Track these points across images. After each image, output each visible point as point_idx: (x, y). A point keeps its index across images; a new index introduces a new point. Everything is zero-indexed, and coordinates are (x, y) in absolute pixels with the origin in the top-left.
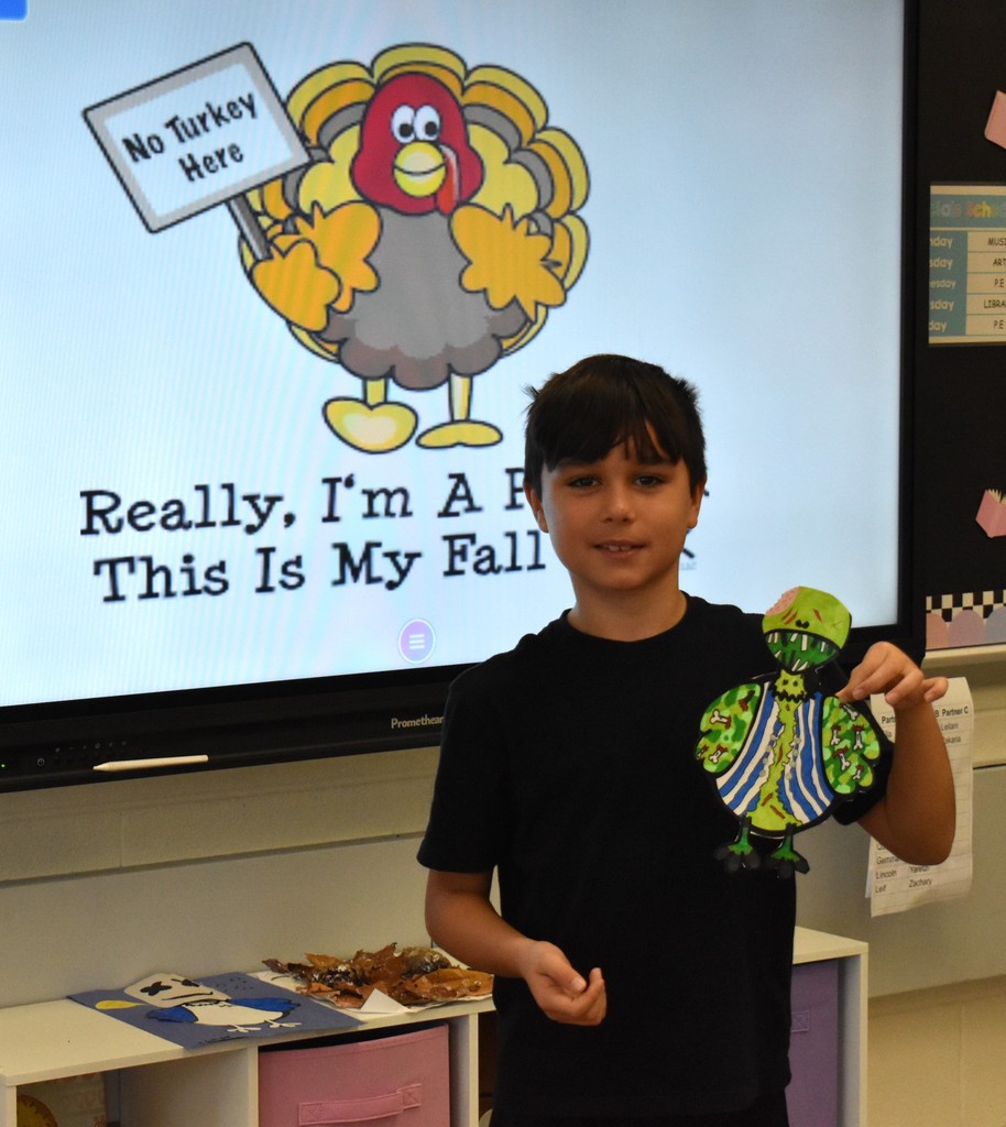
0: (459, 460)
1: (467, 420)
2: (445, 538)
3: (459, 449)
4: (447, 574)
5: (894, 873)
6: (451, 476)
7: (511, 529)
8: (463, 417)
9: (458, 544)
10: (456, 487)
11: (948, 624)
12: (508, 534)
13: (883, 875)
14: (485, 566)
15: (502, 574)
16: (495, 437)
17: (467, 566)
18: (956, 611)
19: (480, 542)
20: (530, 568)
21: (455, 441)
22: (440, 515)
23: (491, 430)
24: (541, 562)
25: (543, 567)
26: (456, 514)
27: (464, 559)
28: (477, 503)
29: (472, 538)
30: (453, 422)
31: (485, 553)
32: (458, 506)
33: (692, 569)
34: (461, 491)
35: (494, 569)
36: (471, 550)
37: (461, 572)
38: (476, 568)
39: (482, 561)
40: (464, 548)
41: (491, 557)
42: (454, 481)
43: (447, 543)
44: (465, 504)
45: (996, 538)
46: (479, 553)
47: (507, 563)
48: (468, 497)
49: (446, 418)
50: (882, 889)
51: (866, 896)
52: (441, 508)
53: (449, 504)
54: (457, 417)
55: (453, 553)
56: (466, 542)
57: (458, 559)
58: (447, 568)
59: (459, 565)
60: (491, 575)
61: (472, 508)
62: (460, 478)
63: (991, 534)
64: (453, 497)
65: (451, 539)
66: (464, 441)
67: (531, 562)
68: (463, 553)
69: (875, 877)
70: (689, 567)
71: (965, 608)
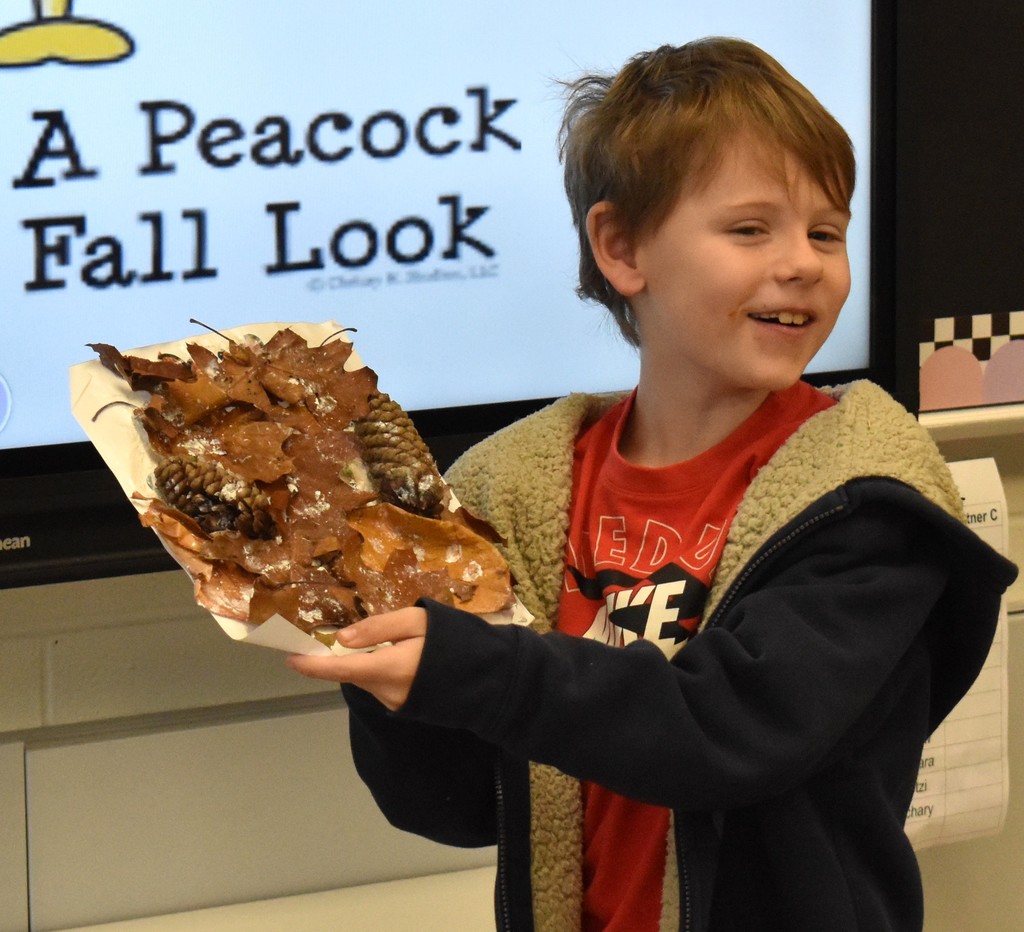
0: (52, 88)
1: (67, 18)
2: (28, 224)
3: (52, 69)
4: (31, 287)
6: (38, 116)
7: (151, 208)
8: (59, 13)
9: (52, 235)
10: (48, 135)
11: (984, 364)
12: (146, 217)
14: (104, 272)
15: (136, 287)
16: (121, 47)
17: (71, 273)
18: (998, 343)
19: (94, 231)
20: (188, 276)
21: (44, 54)
22: (18, 184)
23: (112, 36)
24: (210, 264)
25: (212, 273)
26: (48, 182)
27: (64, 260)
28: (87, 162)
29: (79, 224)
30: (39, 20)
31: (104, 251)
32: (50, 168)
33: (493, 275)
34: (57, 142)
35: (120, 278)
36: (78, 246)
37: (59, 284)
38: (87, 276)
39: (98, 264)
40: (64, 241)
41: (116, 257)
42: (43, 125)
43: (31, 234)
44: (65, 164)
46: (91, 250)
47: (146, 268)
48: (70, 151)
49: (27, 14)
52: (19, 172)
53: (34, 165)
54: (47, 12)
55: (42, 251)
56: (68, 230)
57: (52, 261)
58: (31, 277)
59: (54, 270)
60: (115, 288)
61: (77, 172)
62: (55, 120)
64: (42, 152)
65: (38, 226)
66: (60, 53)
67: (190, 265)
68: (62, 251)
70: (484, 274)
71: (1014, 338)
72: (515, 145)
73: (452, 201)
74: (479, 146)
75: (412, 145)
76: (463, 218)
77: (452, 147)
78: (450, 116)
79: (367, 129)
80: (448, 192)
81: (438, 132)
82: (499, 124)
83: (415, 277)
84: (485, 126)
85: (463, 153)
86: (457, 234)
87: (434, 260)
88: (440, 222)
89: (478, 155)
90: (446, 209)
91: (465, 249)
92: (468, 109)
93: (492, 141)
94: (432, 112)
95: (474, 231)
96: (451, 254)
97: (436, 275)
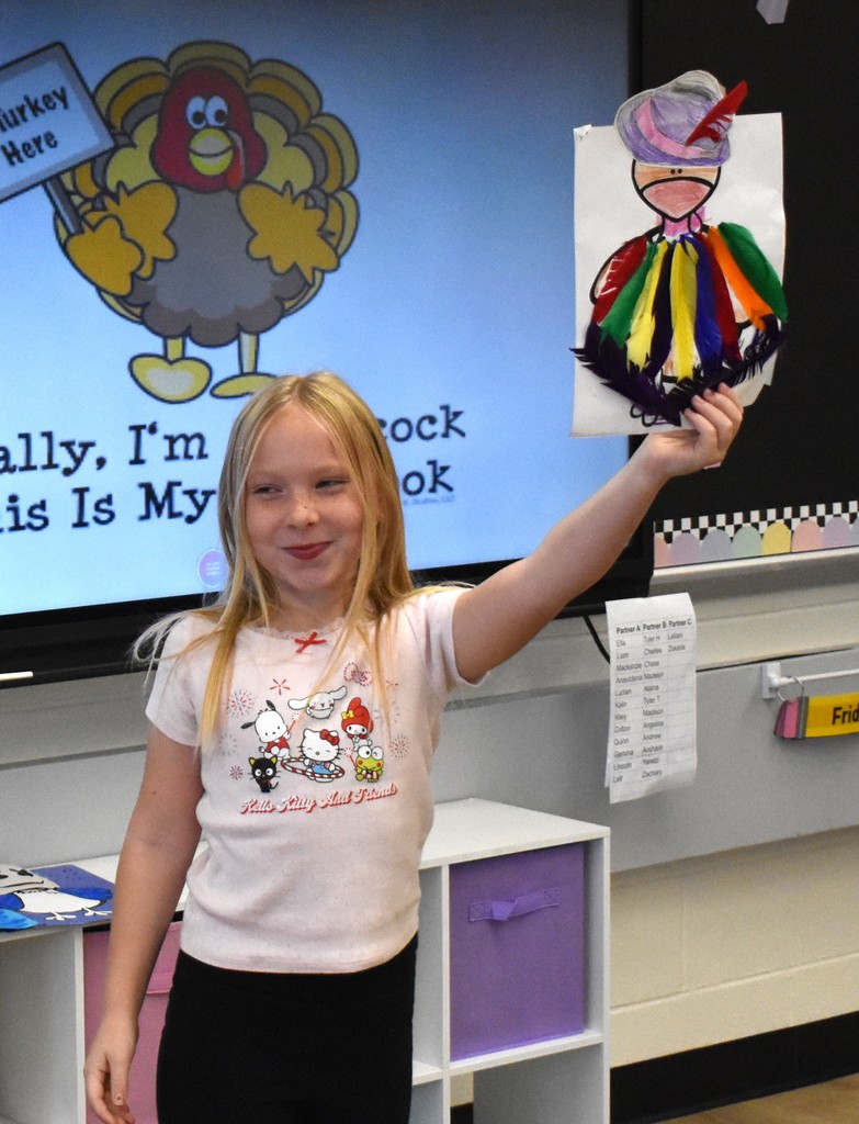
1: (255, 373)
5: (628, 765)
11: (669, 545)
13: (620, 767)
18: (676, 534)
21: (245, 391)
30: (242, 374)
33: (452, 501)
49: (236, 371)
50: (619, 779)
51: (606, 786)
54: (246, 370)
66: (252, 390)
69: (612, 769)
70: (448, 500)
71: (683, 532)
72: (462, 434)
73: (433, 463)
74: (446, 435)
75: (415, 435)
76: (439, 470)
77: (433, 436)
78: (432, 420)
79: (394, 426)
80: (432, 459)
81: (427, 429)
82: (455, 424)
83: (416, 502)
84: (449, 426)
85: (438, 439)
86: (436, 480)
87: (425, 494)
88: (428, 473)
89: (446, 440)
90: (430, 467)
91: (440, 488)
92: (441, 416)
93: (452, 432)
94: (424, 418)
95: (443, 478)
96: (433, 490)
97: (426, 501)
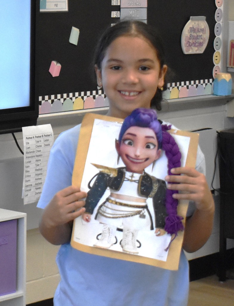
5: (30, 190)
13: (27, 190)
45: (55, 77)
50: (27, 195)
51: (22, 198)
63: (53, 76)
69: (24, 191)
71: (46, 101)
